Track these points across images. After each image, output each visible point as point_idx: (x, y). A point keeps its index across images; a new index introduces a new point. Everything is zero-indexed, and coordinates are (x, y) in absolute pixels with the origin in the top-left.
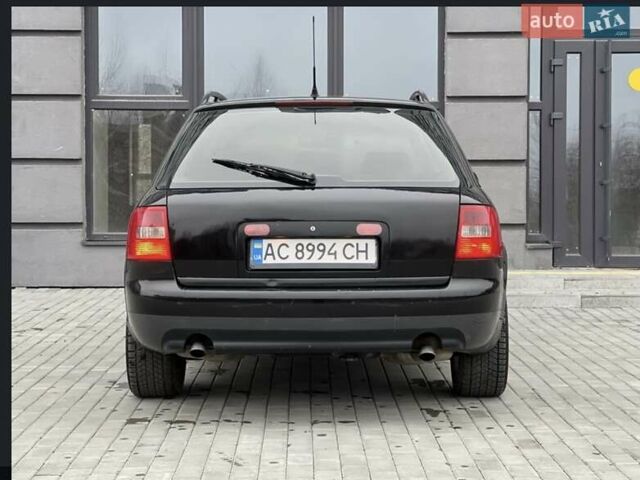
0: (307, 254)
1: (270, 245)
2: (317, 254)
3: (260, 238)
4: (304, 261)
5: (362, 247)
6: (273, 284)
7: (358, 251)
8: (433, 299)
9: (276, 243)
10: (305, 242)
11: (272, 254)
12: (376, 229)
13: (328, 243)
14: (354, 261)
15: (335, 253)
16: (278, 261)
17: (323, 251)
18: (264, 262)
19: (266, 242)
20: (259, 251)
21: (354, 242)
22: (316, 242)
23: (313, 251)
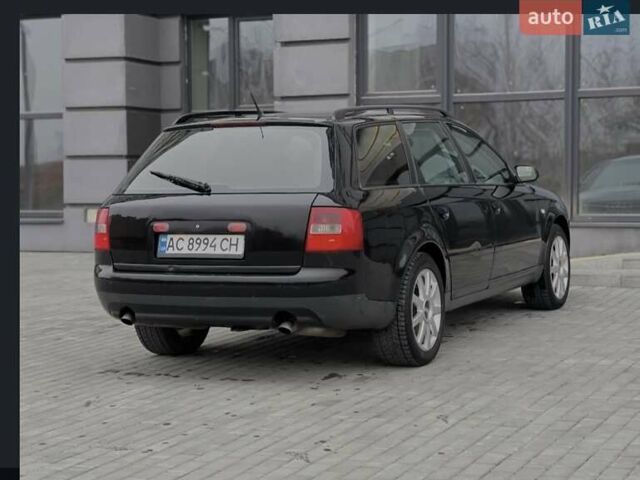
0: (196, 246)
1: (172, 239)
2: (203, 246)
3: (165, 233)
4: (193, 252)
5: (234, 242)
6: (171, 269)
7: (231, 245)
8: (282, 284)
9: (176, 237)
10: (195, 237)
11: (172, 246)
12: (243, 226)
13: (211, 238)
14: (227, 252)
15: (215, 246)
16: (176, 251)
17: (207, 244)
18: (167, 252)
19: (169, 237)
20: (164, 244)
21: (228, 237)
22: (202, 237)
23: (200, 244)
